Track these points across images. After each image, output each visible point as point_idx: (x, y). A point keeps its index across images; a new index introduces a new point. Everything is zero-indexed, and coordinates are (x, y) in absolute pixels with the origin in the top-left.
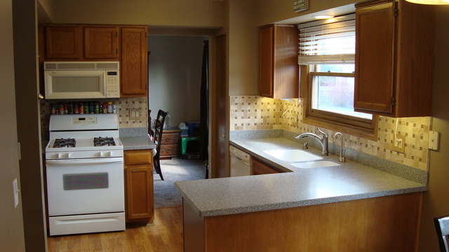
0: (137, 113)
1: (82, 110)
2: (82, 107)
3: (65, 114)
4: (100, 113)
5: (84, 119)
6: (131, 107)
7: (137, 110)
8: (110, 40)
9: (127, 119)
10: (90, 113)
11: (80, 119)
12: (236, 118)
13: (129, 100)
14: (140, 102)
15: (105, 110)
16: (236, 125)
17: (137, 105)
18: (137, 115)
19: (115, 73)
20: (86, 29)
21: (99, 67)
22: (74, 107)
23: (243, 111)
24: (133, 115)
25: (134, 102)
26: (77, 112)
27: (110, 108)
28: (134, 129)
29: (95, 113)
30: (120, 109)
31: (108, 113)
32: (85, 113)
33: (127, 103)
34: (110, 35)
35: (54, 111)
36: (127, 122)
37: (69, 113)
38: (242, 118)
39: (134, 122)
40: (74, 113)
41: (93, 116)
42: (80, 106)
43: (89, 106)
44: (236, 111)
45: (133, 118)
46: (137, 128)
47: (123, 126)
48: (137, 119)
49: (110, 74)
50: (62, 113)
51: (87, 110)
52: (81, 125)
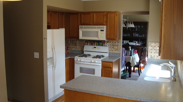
0: (117, 47)
1: (96, 44)
2: (96, 43)
3: (90, 45)
4: (102, 46)
5: (96, 48)
6: (114, 44)
7: (117, 46)
8: (103, 17)
9: (113, 49)
10: (98, 45)
11: (94, 47)
12: (151, 53)
13: (114, 42)
14: (118, 43)
15: (104, 45)
16: (151, 56)
17: (117, 44)
18: (117, 48)
19: (103, 31)
20: (94, 13)
21: (98, 28)
22: (93, 43)
23: (155, 50)
24: (115, 47)
25: (115, 42)
26: (94, 45)
27: (106, 44)
28: (115, 53)
29: (100, 45)
30: (110, 45)
31: (105, 46)
32: (97, 45)
33: (113, 42)
34: (103, 16)
35: (86, 44)
36: (113, 50)
37: (91, 45)
38: (155, 53)
39: (115, 51)
40: (93, 45)
41: (99, 47)
42: (95, 42)
43: (98, 43)
44: (152, 49)
45: (115, 49)
46: (116, 53)
47: (111, 52)
48: (116, 49)
49: (101, 31)
50: (89, 44)
51: (97, 44)
52: (94, 50)
